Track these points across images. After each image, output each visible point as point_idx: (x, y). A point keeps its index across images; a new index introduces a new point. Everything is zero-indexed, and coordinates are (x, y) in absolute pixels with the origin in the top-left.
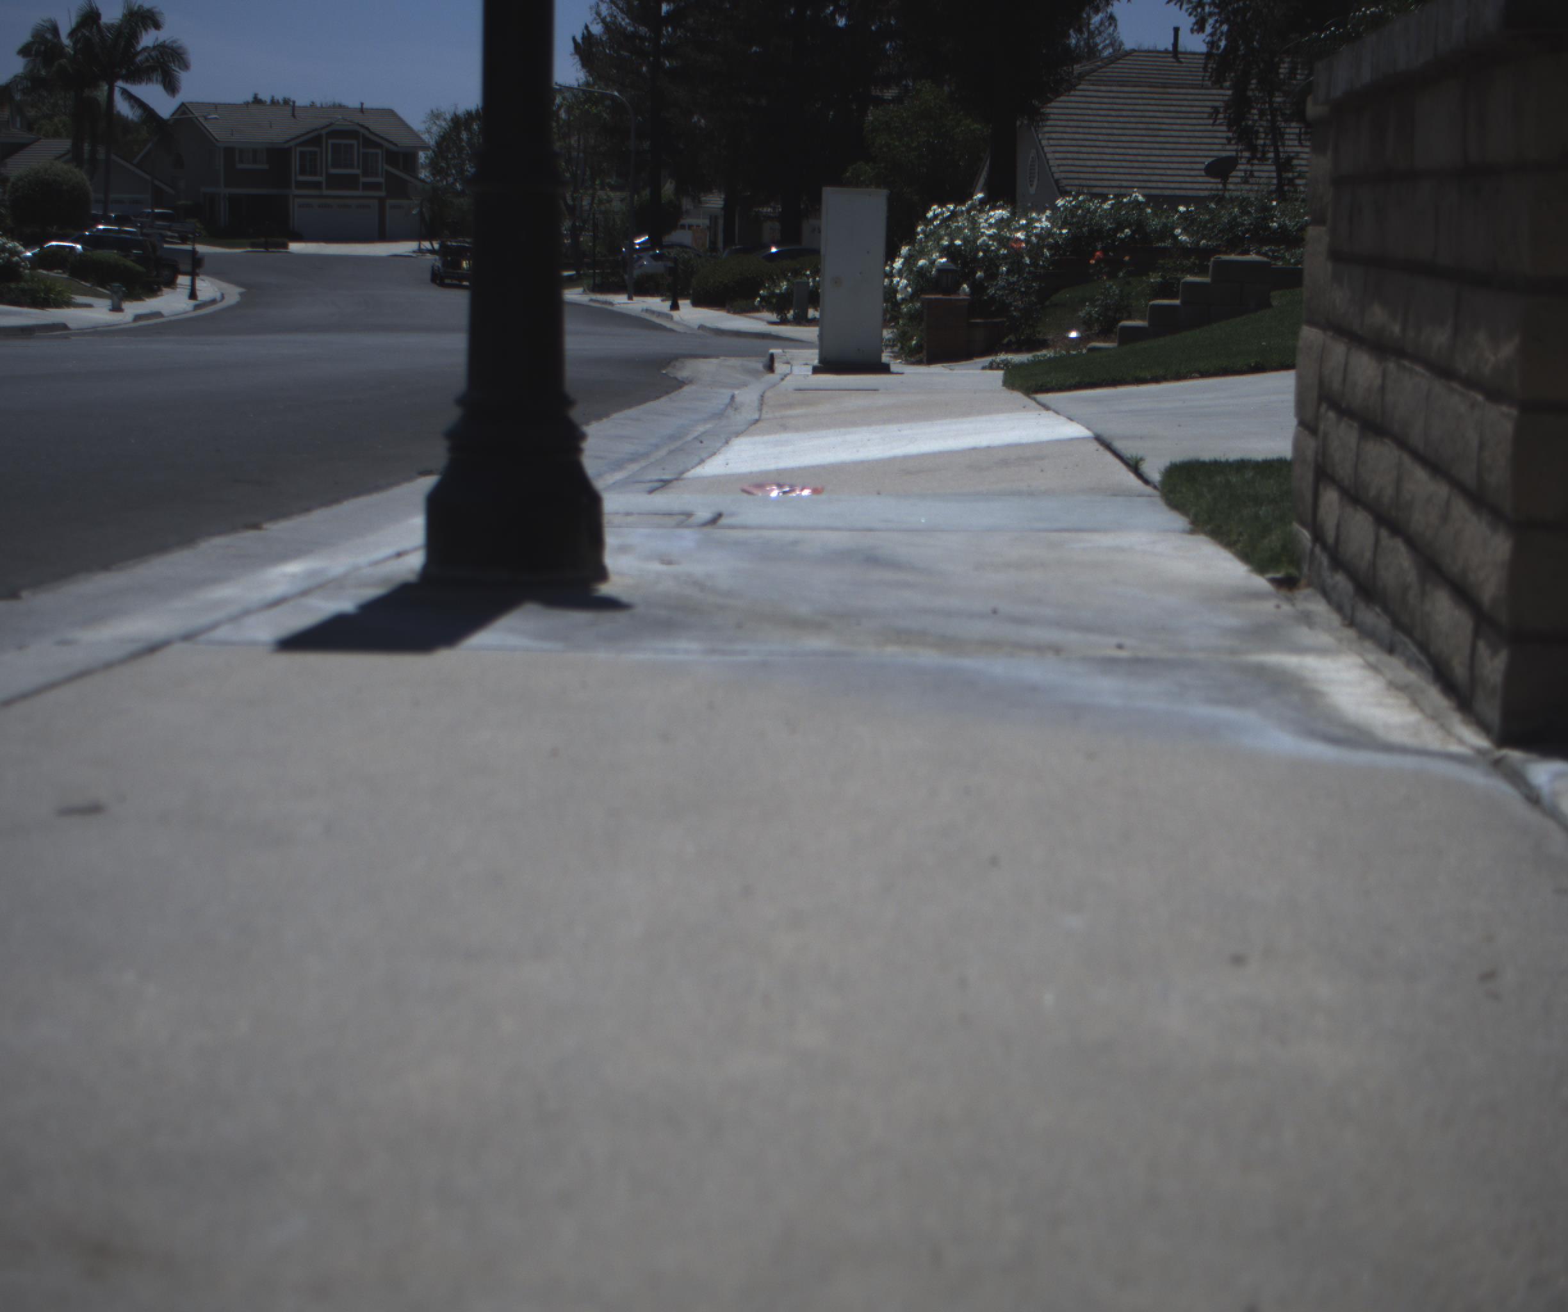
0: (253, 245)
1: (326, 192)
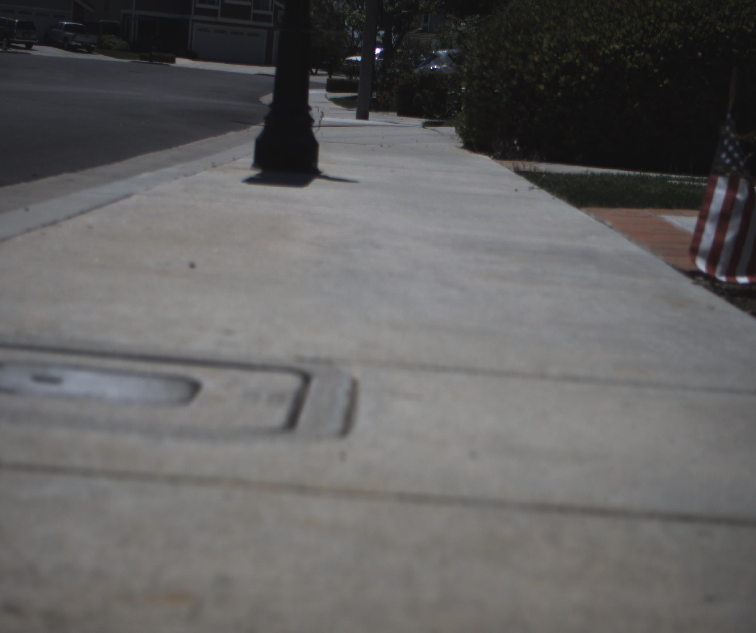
0: (142, 58)
1: (220, 19)
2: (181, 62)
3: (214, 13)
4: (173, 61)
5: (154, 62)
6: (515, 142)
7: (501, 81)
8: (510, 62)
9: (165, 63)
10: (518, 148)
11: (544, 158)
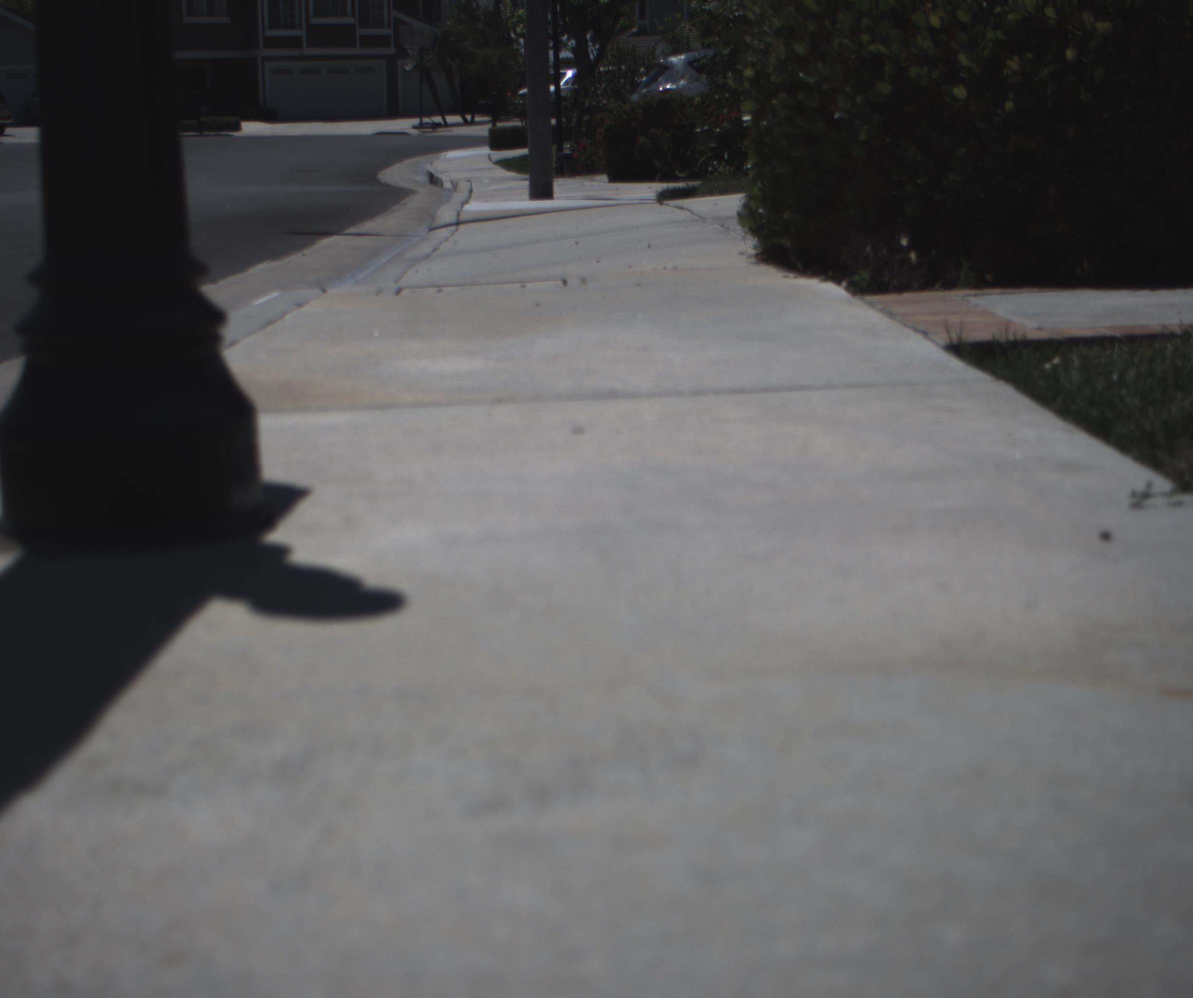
1: (307, 51)
2: (251, 128)
3: (296, 42)
4: (238, 128)
5: (206, 133)
6: (904, 242)
7: (848, 89)
8: (865, 38)
9: (223, 133)
10: (913, 256)
11: (988, 277)
